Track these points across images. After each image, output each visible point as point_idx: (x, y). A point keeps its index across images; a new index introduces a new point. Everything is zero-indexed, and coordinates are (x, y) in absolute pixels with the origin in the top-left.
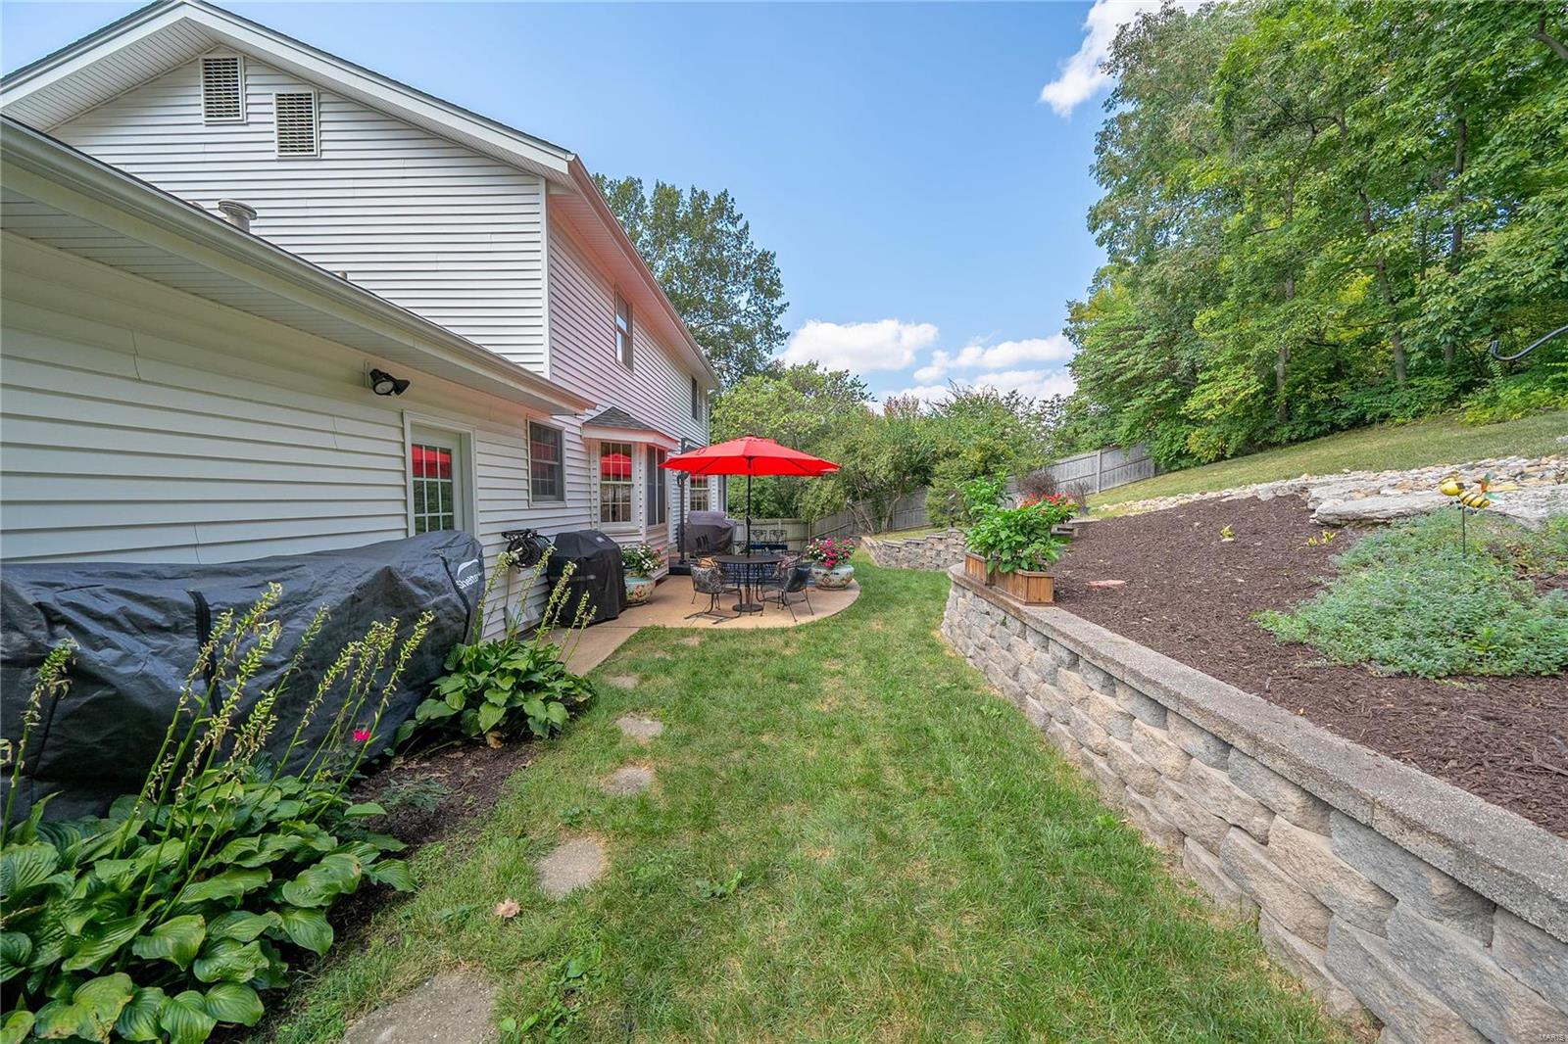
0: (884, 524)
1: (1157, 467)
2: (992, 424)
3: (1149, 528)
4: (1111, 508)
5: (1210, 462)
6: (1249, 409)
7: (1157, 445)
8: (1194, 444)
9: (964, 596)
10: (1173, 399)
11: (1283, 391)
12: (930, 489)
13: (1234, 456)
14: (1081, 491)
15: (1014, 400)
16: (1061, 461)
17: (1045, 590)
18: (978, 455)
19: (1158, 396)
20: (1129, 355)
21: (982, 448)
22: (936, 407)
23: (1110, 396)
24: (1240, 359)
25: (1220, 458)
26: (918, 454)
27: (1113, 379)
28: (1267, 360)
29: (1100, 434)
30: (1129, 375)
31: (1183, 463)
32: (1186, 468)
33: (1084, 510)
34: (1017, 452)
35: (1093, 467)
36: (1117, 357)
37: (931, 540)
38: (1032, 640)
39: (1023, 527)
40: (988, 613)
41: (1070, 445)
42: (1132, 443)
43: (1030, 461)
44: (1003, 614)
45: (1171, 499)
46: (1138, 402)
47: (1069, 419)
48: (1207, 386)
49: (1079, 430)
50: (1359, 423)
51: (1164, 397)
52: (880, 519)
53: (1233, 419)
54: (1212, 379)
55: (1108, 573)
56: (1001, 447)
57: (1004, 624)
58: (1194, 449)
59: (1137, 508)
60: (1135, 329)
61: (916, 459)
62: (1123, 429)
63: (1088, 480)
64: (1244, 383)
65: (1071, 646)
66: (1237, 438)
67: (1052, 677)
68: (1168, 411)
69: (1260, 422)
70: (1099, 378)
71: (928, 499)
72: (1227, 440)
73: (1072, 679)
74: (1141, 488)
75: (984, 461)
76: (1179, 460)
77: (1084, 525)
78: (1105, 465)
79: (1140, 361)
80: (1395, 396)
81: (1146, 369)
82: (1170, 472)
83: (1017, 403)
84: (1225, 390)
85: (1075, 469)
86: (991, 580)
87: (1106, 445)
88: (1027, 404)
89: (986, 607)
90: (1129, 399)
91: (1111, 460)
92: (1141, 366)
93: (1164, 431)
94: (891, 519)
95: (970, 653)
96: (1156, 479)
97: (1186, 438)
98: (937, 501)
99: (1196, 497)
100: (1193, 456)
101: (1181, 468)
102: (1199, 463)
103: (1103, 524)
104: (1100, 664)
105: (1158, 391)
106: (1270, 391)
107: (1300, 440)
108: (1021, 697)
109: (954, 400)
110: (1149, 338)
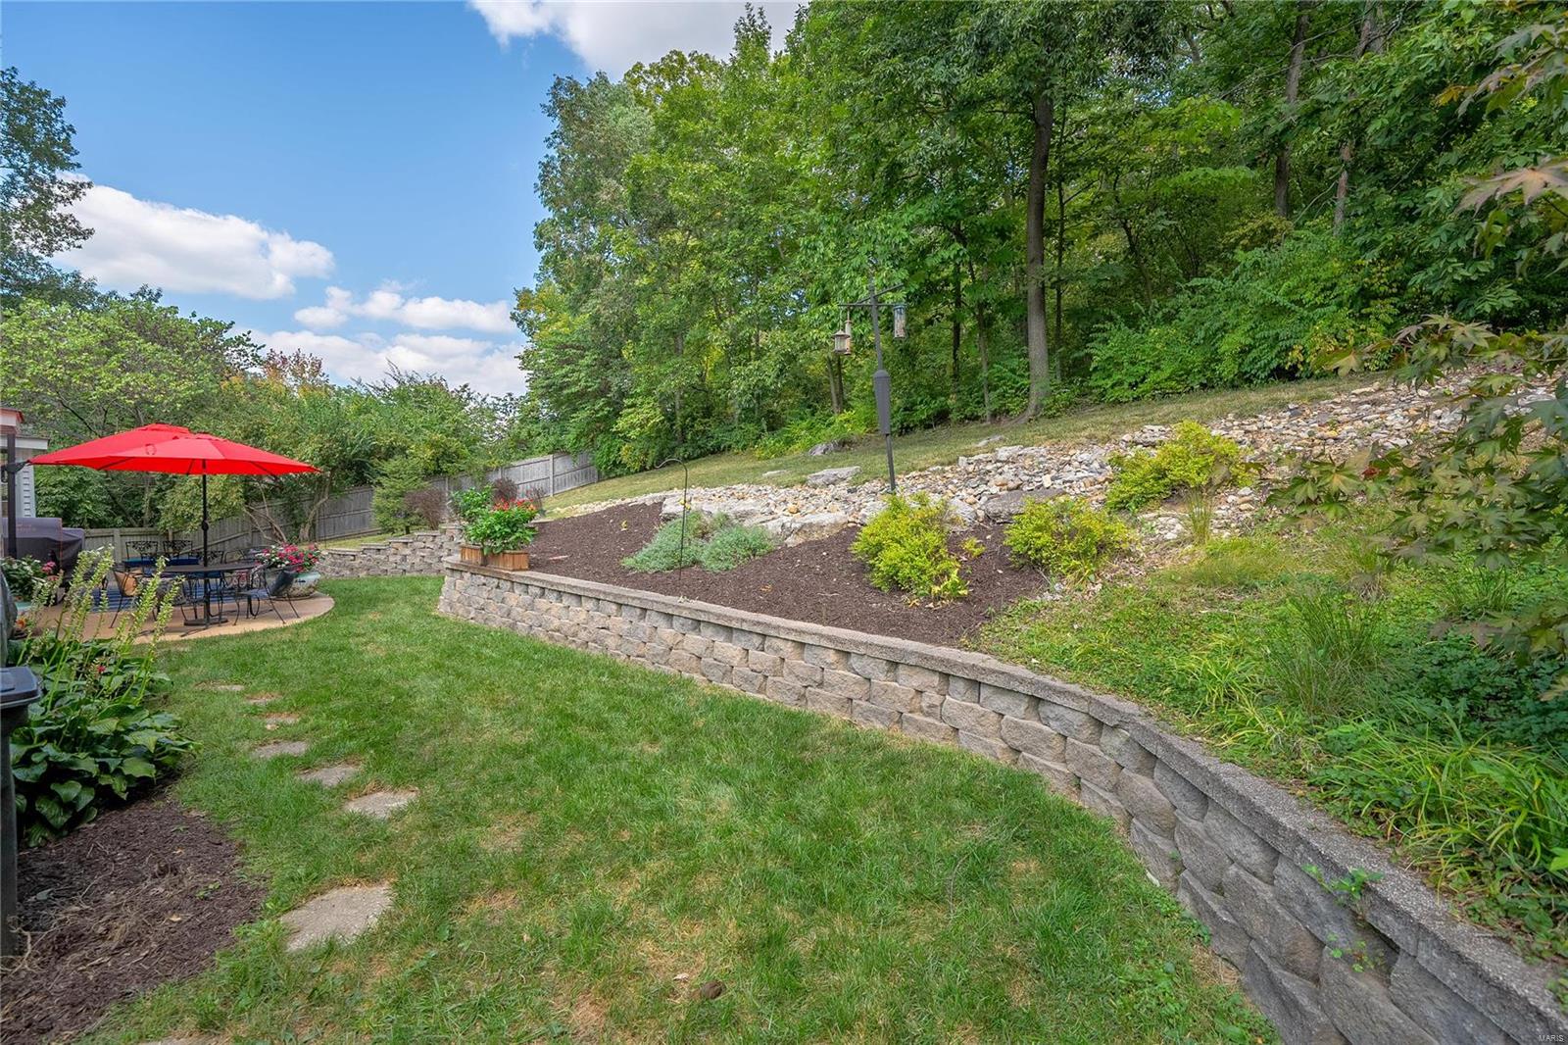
0: (304, 532)
1: (599, 473)
2: (443, 419)
3: (585, 525)
4: (562, 511)
5: (636, 472)
6: (659, 431)
7: (598, 454)
8: (625, 454)
9: (462, 578)
10: (607, 416)
11: (679, 421)
12: (379, 490)
13: (652, 467)
14: (538, 496)
15: (465, 395)
16: (516, 463)
17: (524, 562)
18: (429, 453)
19: (597, 412)
20: (573, 371)
21: (433, 445)
22: (371, 389)
23: (558, 404)
24: (649, 393)
25: (643, 469)
26: (352, 446)
27: (561, 389)
28: (665, 398)
29: (552, 439)
30: (574, 389)
31: (618, 471)
32: (620, 476)
33: (543, 513)
34: (471, 451)
35: (547, 471)
36: (564, 371)
37: (395, 545)
38: (518, 590)
39: (509, 523)
40: (484, 584)
41: (522, 446)
42: (578, 451)
43: (485, 462)
44: (496, 581)
45: (604, 504)
46: (582, 415)
47: (522, 421)
48: (630, 410)
49: (533, 433)
50: (717, 451)
51: (601, 413)
52: (297, 525)
53: (649, 438)
54: (633, 405)
55: (559, 553)
56: (455, 444)
57: (498, 587)
58: (625, 460)
59: (581, 510)
60: (578, 348)
61: (350, 452)
62: (571, 437)
63: (542, 484)
64: (652, 413)
65: (541, 585)
66: (653, 453)
67: (531, 606)
68: (603, 425)
69: (666, 443)
70: (549, 386)
71: (376, 501)
72: (646, 455)
73: (542, 603)
74: (587, 492)
75: (437, 459)
76: (614, 469)
77: (543, 524)
78: (557, 470)
79: (581, 378)
80: (734, 433)
81: (587, 387)
82: (610, 478)
83: (469, 398)
84: (641, 417)
85: (533, 472)
86: (485, 561)
87: (558, 450)
88: (479, 399)
89: (483, 580)
90: (575, 410)
91: (562, 465)
92: (582, 383)
93: (603, 442)
94: (314, 526)
95: (472, 615)
96: (597, 485)
97: (619, 450)
98: (391, 503)
99: (618, 502)
100: (625, 465)
101: (617, 476)
102: (628, 473)
103: (556, 524)
104: (555, 588)
105: (597, 407)
106: (670, 418)
107: (689, 458)
108: (513, 626)
109: (395, 386)
110: (587, 360)
